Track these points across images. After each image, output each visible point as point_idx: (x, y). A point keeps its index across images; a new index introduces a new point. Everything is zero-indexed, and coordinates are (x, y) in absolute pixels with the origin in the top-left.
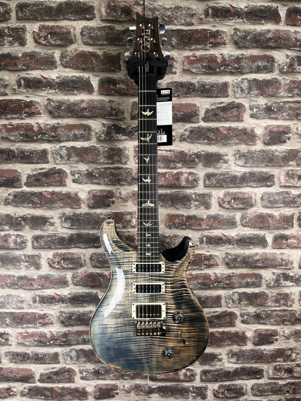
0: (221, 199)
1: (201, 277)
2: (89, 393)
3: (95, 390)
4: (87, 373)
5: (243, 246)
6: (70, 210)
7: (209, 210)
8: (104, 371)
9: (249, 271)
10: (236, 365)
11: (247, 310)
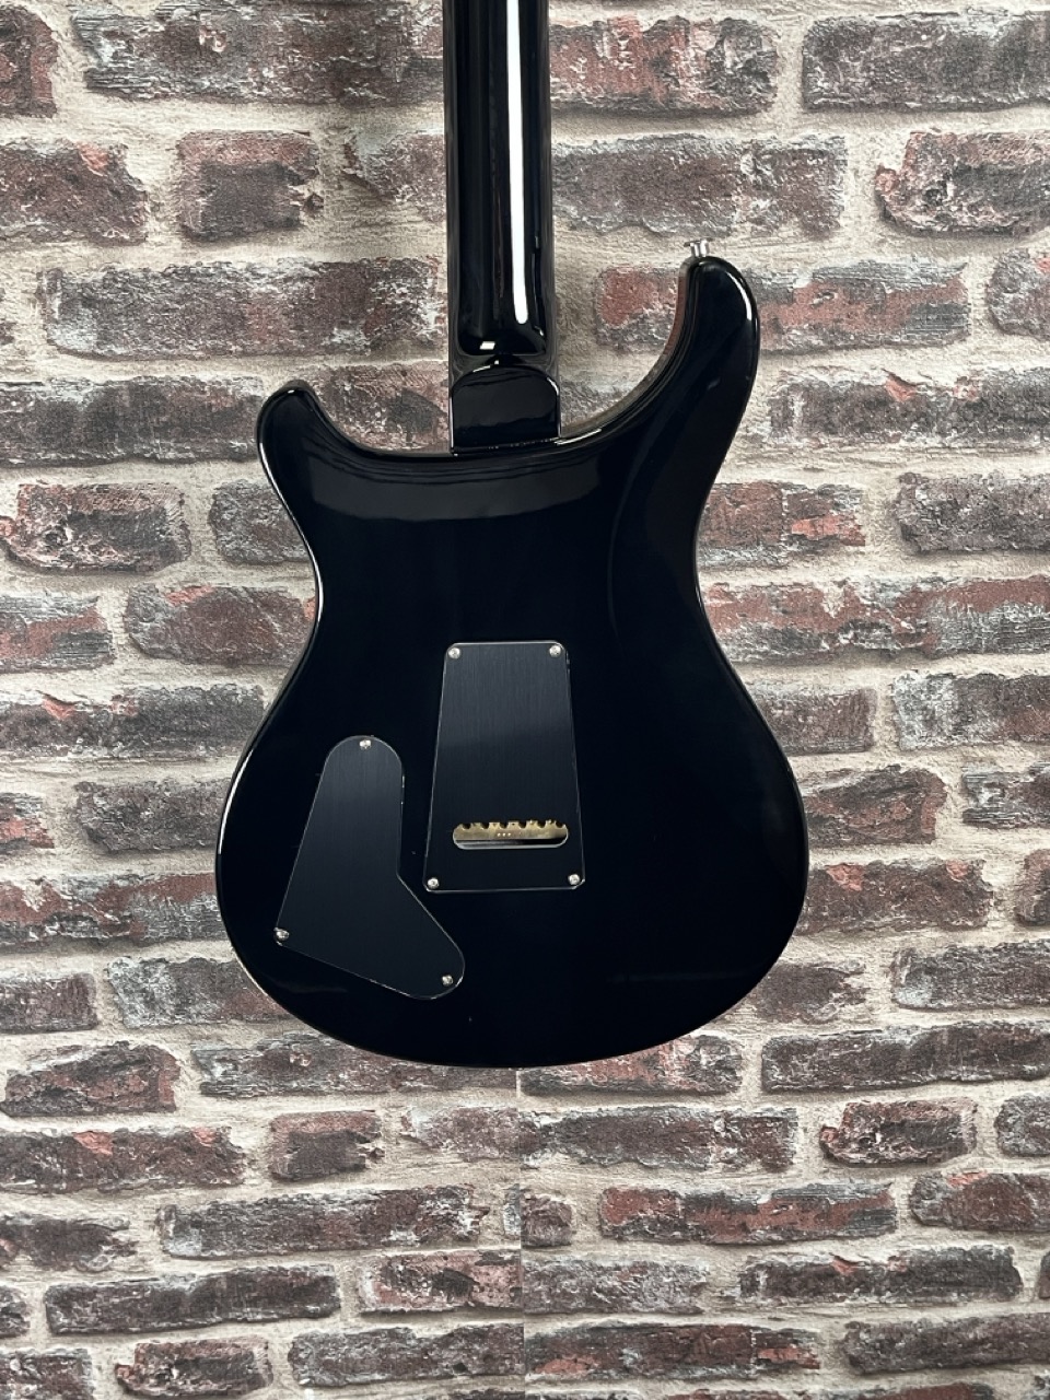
0: (888, 176)
1: (776, 602)
2: (244, 1155)
3: (271, 1140)
4: (231, 1066)
5: (994, 436)
6: (87, 251)
7: (826, 244)
8: (308, 1058)
9: (1016, 570)
10: (928, 1015)
11: (993, 762)
